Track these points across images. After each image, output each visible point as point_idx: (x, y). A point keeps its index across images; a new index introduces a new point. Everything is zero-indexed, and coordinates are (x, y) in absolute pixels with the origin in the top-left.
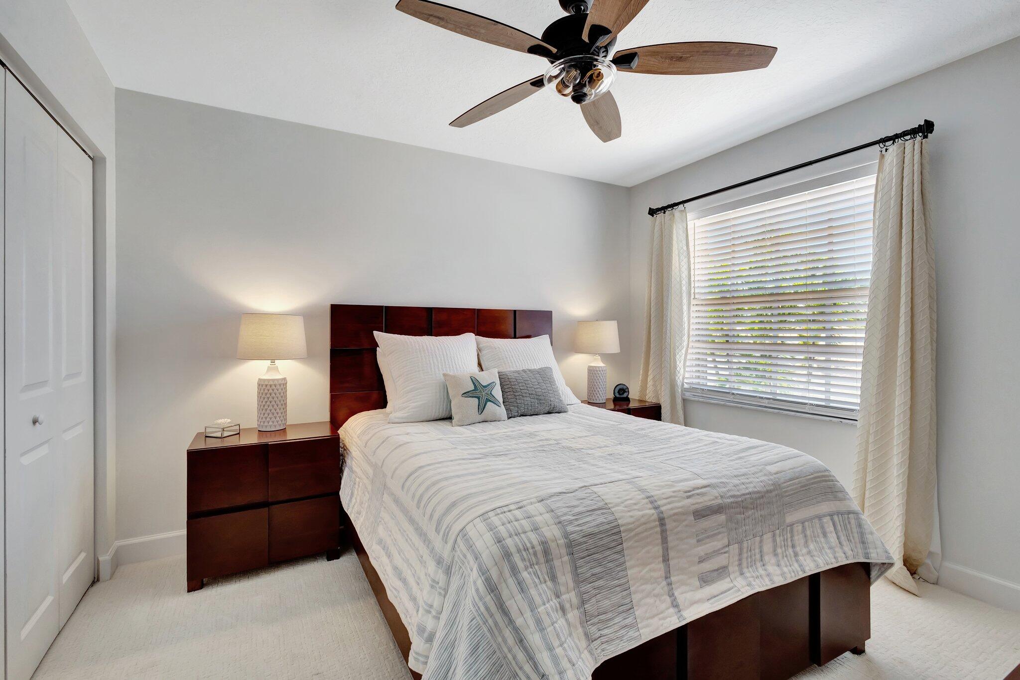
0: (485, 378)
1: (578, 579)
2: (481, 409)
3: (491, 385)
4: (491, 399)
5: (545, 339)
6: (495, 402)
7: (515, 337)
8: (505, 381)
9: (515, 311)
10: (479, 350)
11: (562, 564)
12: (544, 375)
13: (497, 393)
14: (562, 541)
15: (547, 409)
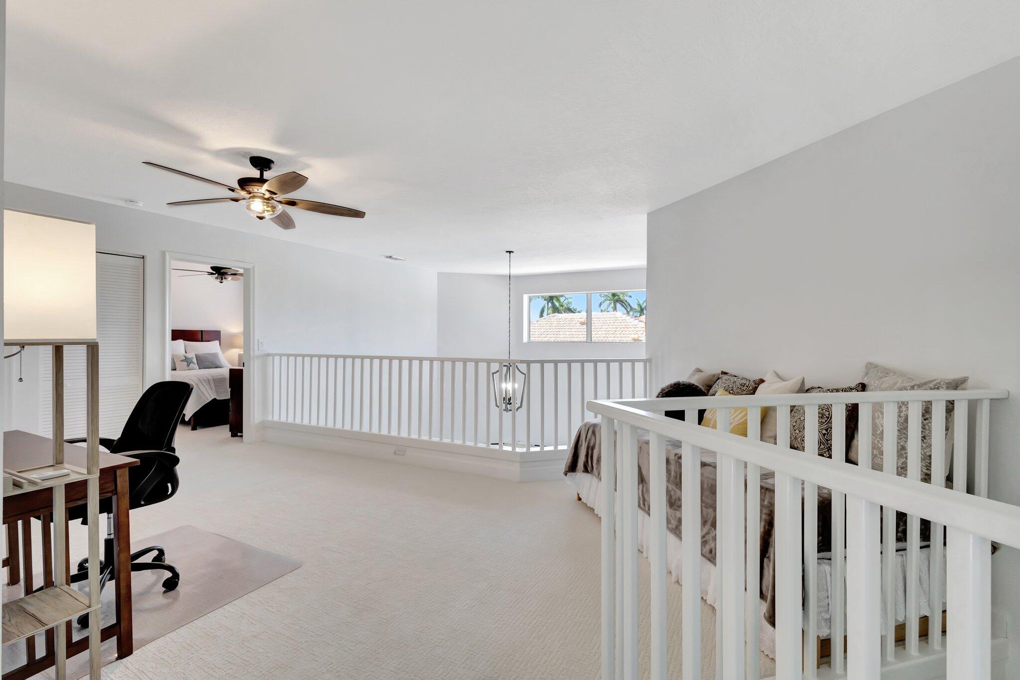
0: (189, 355)
1: (215, 386)
2: (188, 365)
3: (192, 358)
4: (192, 362)
5: (217, 342)
6: (194, 364)
7: (202, 341)
8: (197, 357)
9: (202, 331)
10: (185, 346)
11: (212, 385)
12: (215, 355)
13: (195, 360)
14: (212, 379)
15: (215, 367)
